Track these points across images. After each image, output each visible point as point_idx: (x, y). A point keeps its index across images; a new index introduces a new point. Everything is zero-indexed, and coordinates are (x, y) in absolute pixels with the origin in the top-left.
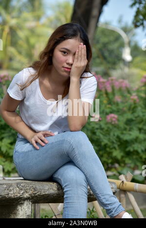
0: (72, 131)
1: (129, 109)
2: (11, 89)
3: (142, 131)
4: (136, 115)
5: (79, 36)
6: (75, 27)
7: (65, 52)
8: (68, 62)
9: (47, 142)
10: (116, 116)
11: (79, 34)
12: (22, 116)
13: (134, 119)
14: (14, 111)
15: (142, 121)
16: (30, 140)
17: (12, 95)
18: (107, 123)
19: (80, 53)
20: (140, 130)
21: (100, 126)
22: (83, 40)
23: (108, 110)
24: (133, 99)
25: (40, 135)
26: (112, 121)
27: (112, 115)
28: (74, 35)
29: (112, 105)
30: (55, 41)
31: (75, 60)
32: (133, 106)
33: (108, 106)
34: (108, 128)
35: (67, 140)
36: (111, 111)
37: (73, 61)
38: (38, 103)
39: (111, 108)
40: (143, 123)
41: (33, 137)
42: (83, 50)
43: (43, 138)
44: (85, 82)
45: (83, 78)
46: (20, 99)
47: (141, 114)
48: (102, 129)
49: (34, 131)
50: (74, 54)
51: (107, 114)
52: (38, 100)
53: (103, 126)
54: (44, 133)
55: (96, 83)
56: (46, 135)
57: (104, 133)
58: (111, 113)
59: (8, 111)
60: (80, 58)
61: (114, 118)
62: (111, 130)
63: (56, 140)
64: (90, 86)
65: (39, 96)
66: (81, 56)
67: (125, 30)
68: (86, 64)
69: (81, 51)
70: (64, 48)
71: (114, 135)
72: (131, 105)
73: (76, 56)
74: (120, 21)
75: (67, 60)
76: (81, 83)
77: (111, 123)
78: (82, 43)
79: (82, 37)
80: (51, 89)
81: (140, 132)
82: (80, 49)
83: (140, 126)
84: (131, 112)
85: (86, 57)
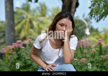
0: (66, 64)
1: (92, 56)
2: (35, 43)
3: (99, 67)
4: (95, 59)
5: (68, 17)
6: (66, 13)
7: (61, 25)
8: (63, 30)
9: (53, 69)
10: (85, 59)
11: (68, 16)
12: (41, 57)
13: (94, 61)
14: (37, 55)
15: (98, 62)
16: (45, 69)
17: (36, 46)
18: (81, 63)
19: (69, 25)
20: (97, 66)
21: (78, 64)
22: (70, 19)
23: (81, 57)
24: (93, 51)
25: (50, 66)
26: (83, 62)
27: (83, 59)
28: (66, 17)
29: (83, 54)
30: (57, 19)
31: (67, 29)
32: (93, 55)
33: (81, 55)
34: (82, 65)
35: (63, 69)
36: (83, 57)
37: (66, 29)
38: (49, 50)
39: (82, 56)
40: (98, 63)
41: (46, 67)
42: (70, 24)
43: (51, 68)
44: (72, 39)
45: (71, 37)
46: (40, 49)
47: (98, 58)
48: (78, 66)
49: (47, 64)
50: (66, 26)
51: (80, 59)
52: (48, 49)
53: (79, 64)
54: (52, 65)
55: (77, 40)
56: (53, 66)
57: (79, 68)
58: (83, 58)
59: (34, 54)
60: (69, 28)
61: (84, 60)
62: (83, 66)
63: (58, 69)
64: (74, 41)
65: (49, 47)
66: (69, 27)
67: (86, 20)
68: (72, 30)
69: (69, 24)
70: (61, 23)
71: (84, 69)
72: (92, 54)
73: (67, 27)
74: (84, 16)
75: (63, 29)
76: (70, 40)
77: (83, 63)
78: (70, 21)
79: (70, 17)
80: (55, 43)
81: (97, 68)
82: (69, 23)
83: (97, 65)
84: (92, 57)
85: (72, 27)
